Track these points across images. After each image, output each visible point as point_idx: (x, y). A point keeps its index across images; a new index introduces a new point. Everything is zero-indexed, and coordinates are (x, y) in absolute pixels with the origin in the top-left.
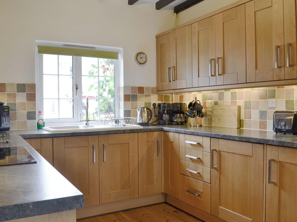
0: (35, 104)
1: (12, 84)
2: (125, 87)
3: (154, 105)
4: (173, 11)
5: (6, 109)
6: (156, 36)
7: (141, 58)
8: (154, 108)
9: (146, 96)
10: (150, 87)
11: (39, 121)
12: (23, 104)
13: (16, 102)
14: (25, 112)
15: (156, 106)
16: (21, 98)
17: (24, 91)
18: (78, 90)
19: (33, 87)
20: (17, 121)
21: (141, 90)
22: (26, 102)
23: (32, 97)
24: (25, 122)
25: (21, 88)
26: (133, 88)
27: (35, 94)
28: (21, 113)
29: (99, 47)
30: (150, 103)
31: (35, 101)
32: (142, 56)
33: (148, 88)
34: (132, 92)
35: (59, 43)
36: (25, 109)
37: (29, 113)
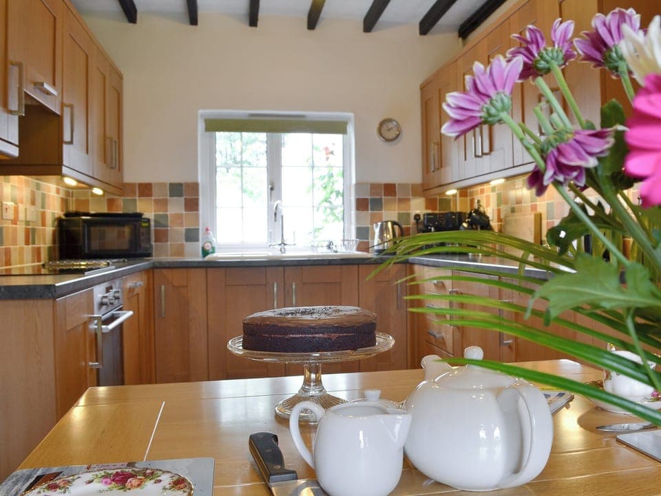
0: (197, 216)
1: (162, 185)
2: (358, 185)
3: (417, 217)
4: (456, 34)
5: (145, 222)
6: (421, 85)
7: (389, 130)
8: (417, 223)
9: (401, 200)
10: (409, 185)
11: (206, 245)
12: (180, 216)
13: (168, 213)
14: (183, 229)
15: (420, 219)
16: (176, 207)
17: (181, 195)
18: (274, 192)
19: (194, 187)
20: (169, 243)
21: (390, 189)
22: (184, 212)
23: (192, 205)
24: (182, 246)
25: (176, 189)
26: (374, 187)
27: (197, 200)
28: (177, 231)
29: (313, 114)
30: (408, 215)
31: (197, 210)
32: (390, 125)
33: (404, 186)
34: (372, 194)
35: (241, 112)
36: (181, 224)
37: (188, 231)
